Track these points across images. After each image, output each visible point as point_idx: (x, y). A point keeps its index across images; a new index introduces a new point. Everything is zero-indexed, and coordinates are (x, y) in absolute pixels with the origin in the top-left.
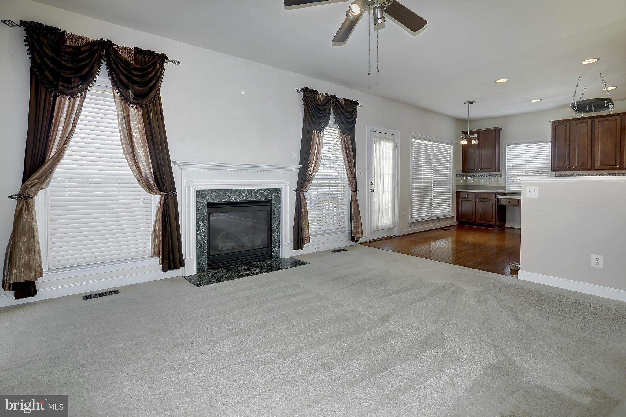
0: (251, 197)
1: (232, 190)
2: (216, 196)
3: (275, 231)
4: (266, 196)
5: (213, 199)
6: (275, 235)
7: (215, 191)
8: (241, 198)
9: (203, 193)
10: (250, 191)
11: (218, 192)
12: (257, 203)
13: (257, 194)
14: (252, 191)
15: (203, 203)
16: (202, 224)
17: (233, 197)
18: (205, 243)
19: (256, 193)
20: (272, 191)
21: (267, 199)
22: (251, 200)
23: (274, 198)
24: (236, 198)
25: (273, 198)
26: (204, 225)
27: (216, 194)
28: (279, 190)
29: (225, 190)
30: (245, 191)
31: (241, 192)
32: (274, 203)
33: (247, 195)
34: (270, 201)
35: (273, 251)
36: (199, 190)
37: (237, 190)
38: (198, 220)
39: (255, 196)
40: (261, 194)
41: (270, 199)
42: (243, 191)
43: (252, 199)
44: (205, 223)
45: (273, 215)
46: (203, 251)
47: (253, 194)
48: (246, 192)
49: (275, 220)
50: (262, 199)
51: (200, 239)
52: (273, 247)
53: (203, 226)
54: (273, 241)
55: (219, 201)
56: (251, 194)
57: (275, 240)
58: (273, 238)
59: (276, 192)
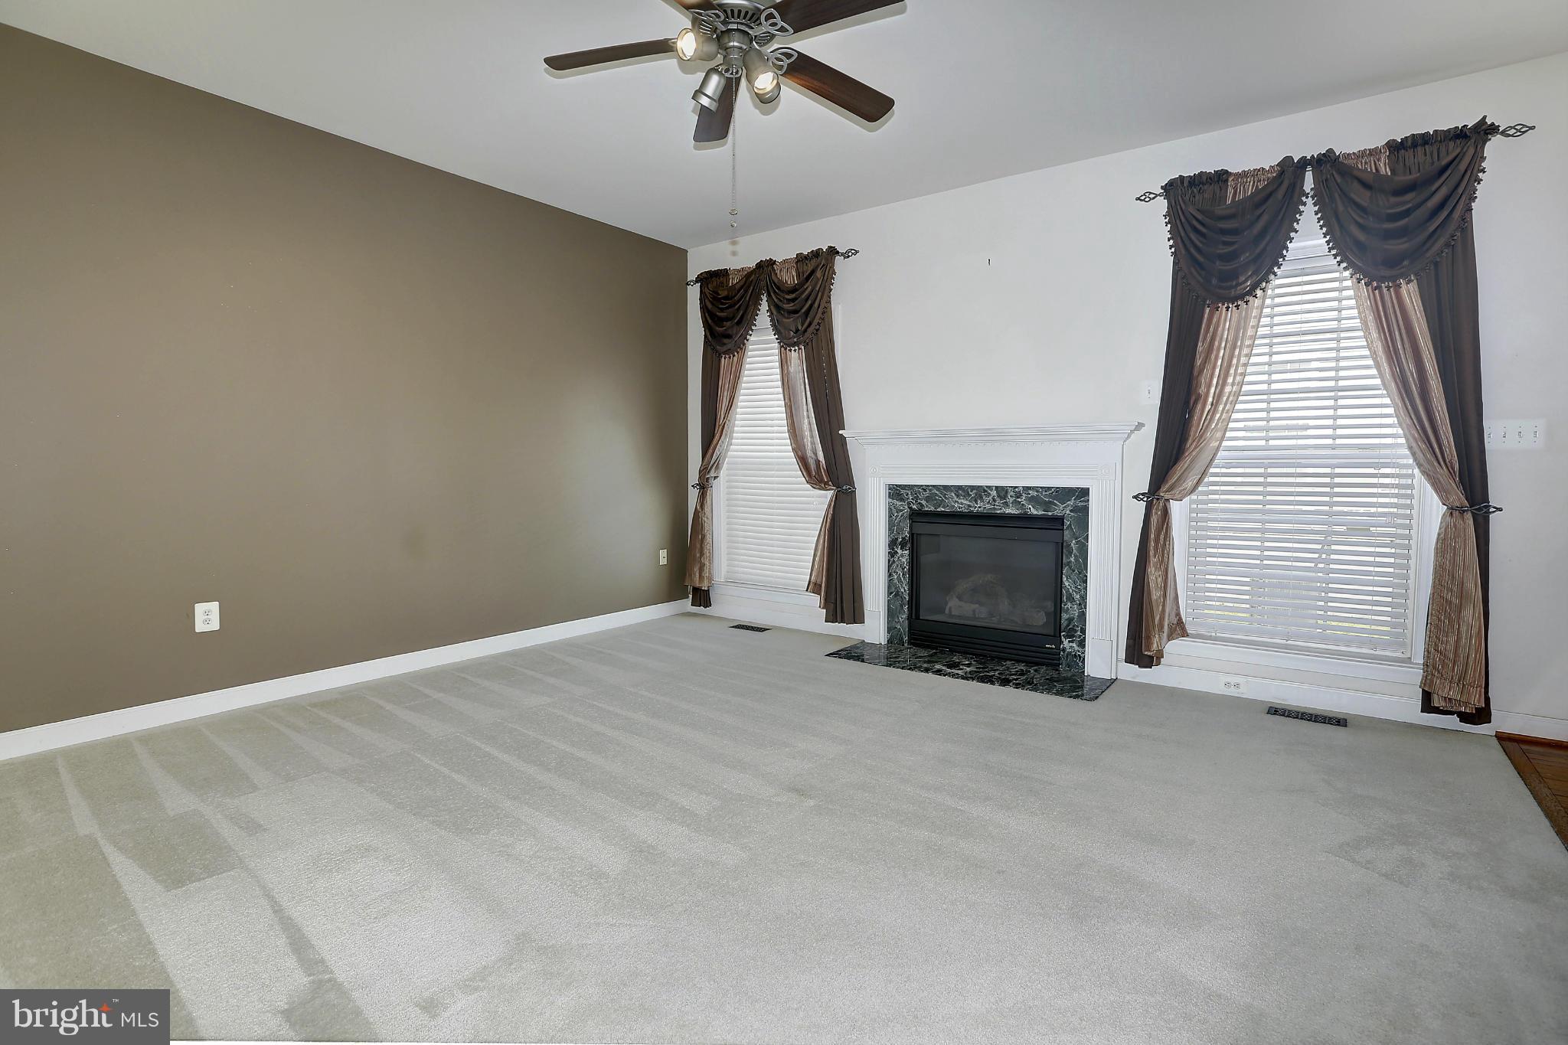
0: (1006, 504)
1: (960, 487)
2: (927, 499)
3: (1071, 599)
4: (1047, 506)
5: (922, 505)
6: (1071, 610)
7: (925, 488)
8: (980, 507)
9: (902, 491)
10: (1002, 491)
11: (930, 490)
12: (1024, 520)
13: (1022, 500)
14: (1007, 492)
15: (902, 511)
16: (900, 551)
17: (962, 504)
18: (905, 590)
19: (1019, 495)
20: (1064, 494)
21: (1050, 514)
22: (1005, 513)
23: (1071, 511)
24: (969, 506)
25: (1068, 512)
26: (904, 555)
27: (927, 494)
28: (1084, 492)
29: (946, 487)
30: (991, 490)
31: (980, 492)
32: (1070, 524)
33: (994, 500)
34: (1060, 520)
35: (1064, 650)
36: (896, 485)
37: (973, 488)
38: (892, 544)
39: (1015, 502)
40: (1031, 500)
41: (1057, 513)
42: (985, 491)
43: (1008, 511)
44: (906, 550)
45: (1067, 556)
46: (901, 606)
47: (1012, 500)
48: (994, 493)
49: (1074, 571)
50: (1034, 512)
51: (896, 581)
52: (1063, 639)
53: (902, 556)
54: (1064, 623)
55: (932, 509)
56: (1005, 497)
57: (1070, 620)
58: (1065, 616)
59: (1078, 498)
